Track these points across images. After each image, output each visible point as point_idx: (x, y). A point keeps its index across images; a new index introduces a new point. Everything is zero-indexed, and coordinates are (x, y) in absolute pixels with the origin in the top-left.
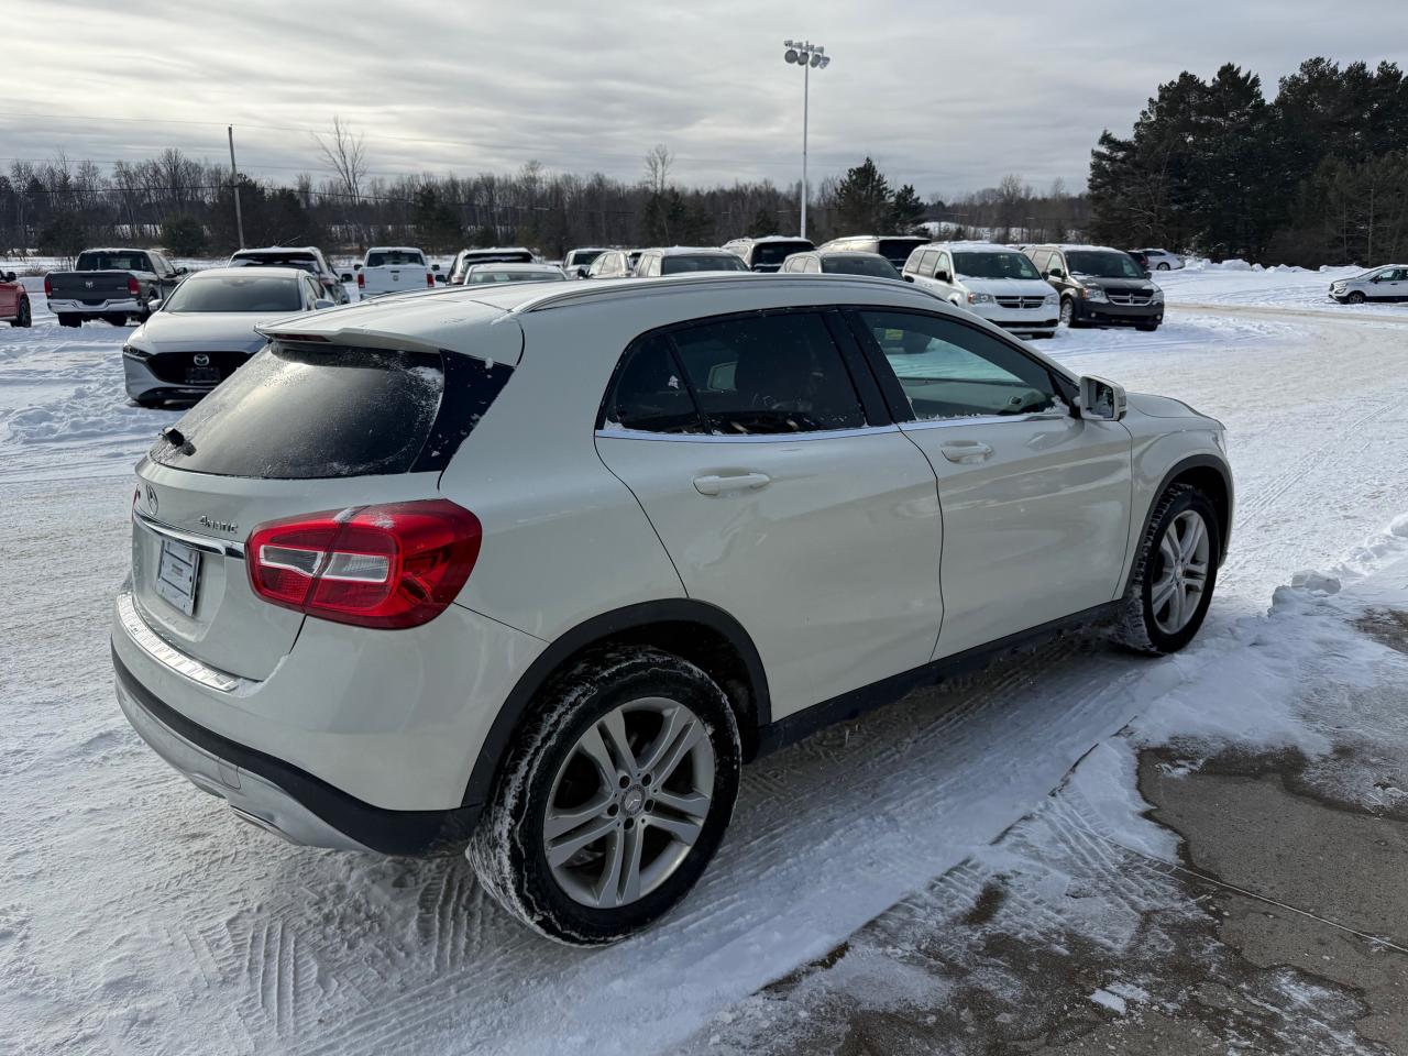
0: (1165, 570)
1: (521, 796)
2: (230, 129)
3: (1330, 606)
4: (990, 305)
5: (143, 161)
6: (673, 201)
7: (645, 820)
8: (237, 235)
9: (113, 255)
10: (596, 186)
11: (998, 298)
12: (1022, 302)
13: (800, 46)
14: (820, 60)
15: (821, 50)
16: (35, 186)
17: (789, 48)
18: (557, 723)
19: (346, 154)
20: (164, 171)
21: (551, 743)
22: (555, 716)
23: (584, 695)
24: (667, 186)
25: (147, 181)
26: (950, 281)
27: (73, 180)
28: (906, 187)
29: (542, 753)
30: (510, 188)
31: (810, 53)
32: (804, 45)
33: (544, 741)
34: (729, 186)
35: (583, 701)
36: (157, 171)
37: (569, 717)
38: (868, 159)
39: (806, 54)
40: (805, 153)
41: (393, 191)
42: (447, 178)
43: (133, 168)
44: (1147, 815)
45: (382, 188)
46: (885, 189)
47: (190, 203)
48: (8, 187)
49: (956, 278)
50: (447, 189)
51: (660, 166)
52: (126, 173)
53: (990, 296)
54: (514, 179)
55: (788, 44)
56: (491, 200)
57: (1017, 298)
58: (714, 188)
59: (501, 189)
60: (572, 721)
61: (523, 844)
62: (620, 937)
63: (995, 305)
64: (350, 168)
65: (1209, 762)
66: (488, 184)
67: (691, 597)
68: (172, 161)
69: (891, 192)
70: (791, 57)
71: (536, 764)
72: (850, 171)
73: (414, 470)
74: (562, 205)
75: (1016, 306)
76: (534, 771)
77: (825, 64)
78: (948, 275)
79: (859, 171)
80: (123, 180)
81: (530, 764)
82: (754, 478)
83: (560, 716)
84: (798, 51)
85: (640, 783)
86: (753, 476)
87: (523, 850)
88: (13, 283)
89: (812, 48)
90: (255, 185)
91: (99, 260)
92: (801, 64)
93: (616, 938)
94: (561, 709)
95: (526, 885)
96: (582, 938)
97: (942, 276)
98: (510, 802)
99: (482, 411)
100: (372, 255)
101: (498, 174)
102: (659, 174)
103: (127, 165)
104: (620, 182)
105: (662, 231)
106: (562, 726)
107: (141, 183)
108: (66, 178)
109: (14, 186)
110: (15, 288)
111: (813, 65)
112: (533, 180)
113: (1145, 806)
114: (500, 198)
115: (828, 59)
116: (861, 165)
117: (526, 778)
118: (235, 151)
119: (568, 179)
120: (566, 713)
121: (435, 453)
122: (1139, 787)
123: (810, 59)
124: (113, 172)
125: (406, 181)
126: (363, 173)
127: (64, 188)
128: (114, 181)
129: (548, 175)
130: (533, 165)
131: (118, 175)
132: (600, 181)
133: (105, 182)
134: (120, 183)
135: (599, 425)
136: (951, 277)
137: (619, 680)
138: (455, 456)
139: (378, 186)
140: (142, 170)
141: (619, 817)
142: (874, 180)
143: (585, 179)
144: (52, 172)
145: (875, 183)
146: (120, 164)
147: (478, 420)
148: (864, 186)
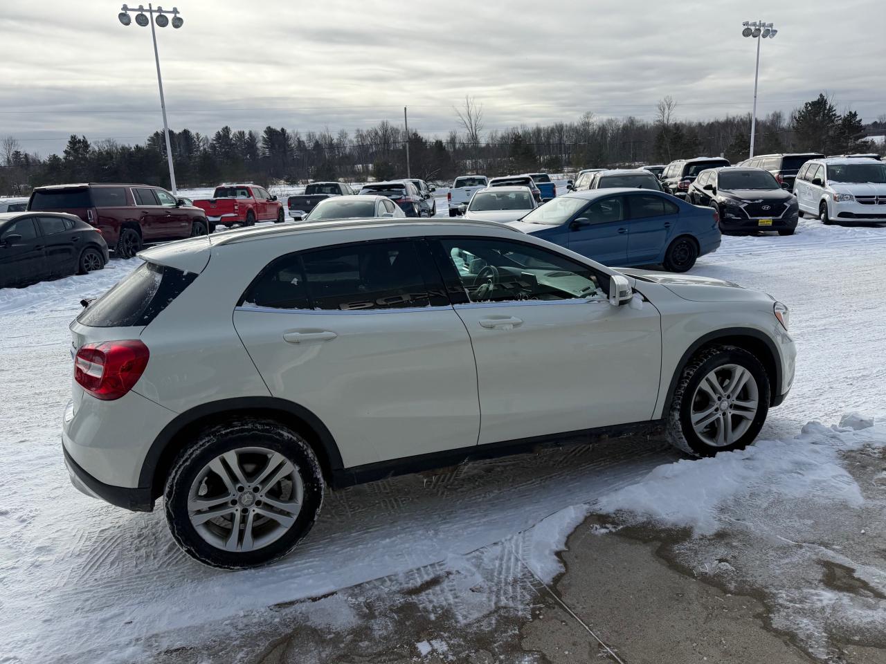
0: (710, 403)
1: (171, 487)
2: (405, 108)
3: (839, 439)
4: (850, 202)
5: (370, 129)
6: (675, 132)
7: (254, 510)
8: (407, 171)
9: (322, 185)
10: (629, 125)
11: (856, 197)
12: (877, 200)
13: (754, 24)
14: (770, 32)
15: (771, 25)
16: (317, 144)
17: (746, 27)
18: (192, 454)
19: (472, 117)
20: (380, 133)
21: (188, 463)
22: (191, 451)
23: (208, 442)
24: (672, 122)
25: (372, 139)
26: (823, 185)
27: (335, 141)
28: (850, 113)
29: (182, 468)
30: (574, 130)
31: (762, 29)
32: (758, 24)
33: (184, 462)
34: (722, 119)
35: (207, 445)
36: (377, 134)
37: (198, 452)
38: (821, 95)
39: (759, 30)
40: (755, 97)
41: (503, 138)
42: (535, 127)
43: (365, 133)
44: (558, 554)
45: (496, 136)
46: (835, 115)
47: (394, 150)
48: (304, 146)
49: (827, 183)
50: (534, 133)
51: (666, 111)
52: (361, 136)
53: (851, 196)
54: (576, 124)
55: (746, 24)
56: (561, 138)
57: (874, 197)
58: (712, 120)
59: (568, 131)
60: (200, 454)
61: (173, 511)
62: (238, 567)
63: (855, 202)
64: (474, 126)
65: (627, 529)
66: (559, 129)
67: (274, 396)
68: (384, 126)
69: (838, 117)
70: (747, 33)
71: (179, 473)
72: (806, 104)
73: (134, 325)
74: (605, 138)
75: (872, 203)
76: (178, 476)
77: (774, 35)
78: (822, 181)
79: (814, 104)
80: (359, 139)
81: (176, 472)
82: (325, 334)
83: (194, 451)
84: (753, 28)
85: (252, 491)
86: (325, 333)
87: (172, 514)
88: (276, 202)
89: (764, 25)
90: (422, 139)
91: (317, 188)
92: (754, 37)
93: (235, 568)
94: (195, 447)
95: (176, 532)
96: (213, 564)
97: (817, 182)
98: (167, 489)
99: (174, 298)
100: (458, 181)
101: (566, 122)
102: (666, 115)
103: (362, 131)
104: (645, 122)
105: (666, 151)
106: (194, 456)
107: (368, 140)
108: (332, 140)
109: (307, 145)
110: (277, 204)
111: (764, 36)
112: (587, 124)
113: (562, 547)
114: (566, 137)
115: (776, 31)
116: (816, 98)
117: (174, 479)
118: (407, 119)
119: (610, 122)
120: (197, 450)
121: (146, 317)
122: (568, 537)
123: (762, 32)
124: (355, 135)
125: (510, 131)
126: (481, 128)
127: (331, 146)
128: (355, 140)
129: (598, 120)
130: (588, 115)
131: (357, 137)
132: (632, 121)
133: (351, 141)
134: (358, 141)
135: (240, 303)
136: (824, 182)
137: (230, 436)
138: (155, 319)
139: (494, 135)
140: (369, 133)
141: (239, 507)
142: (825, 109)
143: (621, 119)
144: (324, 137)
145: (826, 111)
146: (358, 131)
147: (171, 301)
148: (817, 114)
